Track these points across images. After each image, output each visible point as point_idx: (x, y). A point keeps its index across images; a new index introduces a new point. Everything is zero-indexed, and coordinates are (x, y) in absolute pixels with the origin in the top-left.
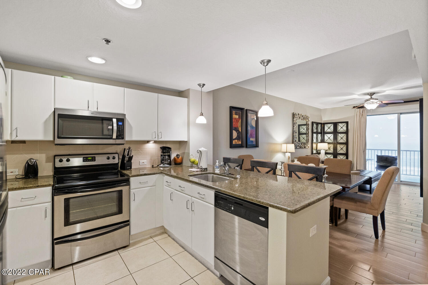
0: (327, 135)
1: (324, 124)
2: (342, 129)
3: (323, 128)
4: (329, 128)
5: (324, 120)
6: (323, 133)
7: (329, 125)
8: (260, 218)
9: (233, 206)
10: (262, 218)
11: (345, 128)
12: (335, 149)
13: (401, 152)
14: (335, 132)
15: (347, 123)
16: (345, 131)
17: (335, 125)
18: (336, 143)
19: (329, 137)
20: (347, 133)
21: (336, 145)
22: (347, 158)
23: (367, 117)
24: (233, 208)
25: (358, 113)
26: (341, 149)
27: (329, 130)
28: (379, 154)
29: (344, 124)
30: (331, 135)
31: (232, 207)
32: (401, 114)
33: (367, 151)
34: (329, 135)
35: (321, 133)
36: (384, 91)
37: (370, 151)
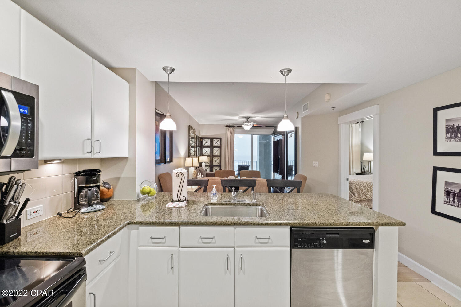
0: (205, 148)
1: (202, 138)
2: (216, 144)
3: (201, 142)
4: (206, 143)
5: (203, 134)
6: (201, 147)
7: (206, 140)
8: (364, 241)
9: (325, 239)
10: (366, 240)
11: (219, 143)
12: (211, 161)
13: (253, 162)
14: (211, 147)
15: (220, 139)
16: (218, 146)
17: (212, 139)
18: (211, 156)
19: (206, 151)
20: (220, 147)
21: (212, 157)
22: (220, 169)
23: (235, 135)
24: (325, 242)
25: (229, 131)
26: (216, 161)
27: (206, 145)
28: (240, 165)
29: (218, 140)
30: (208, 148)
31: (323, 240)
32: (254, 134)
33: (234, 162)
34: (206, 149)
35: (200, 147)
36: (255, 117)
37: (236, 162)
